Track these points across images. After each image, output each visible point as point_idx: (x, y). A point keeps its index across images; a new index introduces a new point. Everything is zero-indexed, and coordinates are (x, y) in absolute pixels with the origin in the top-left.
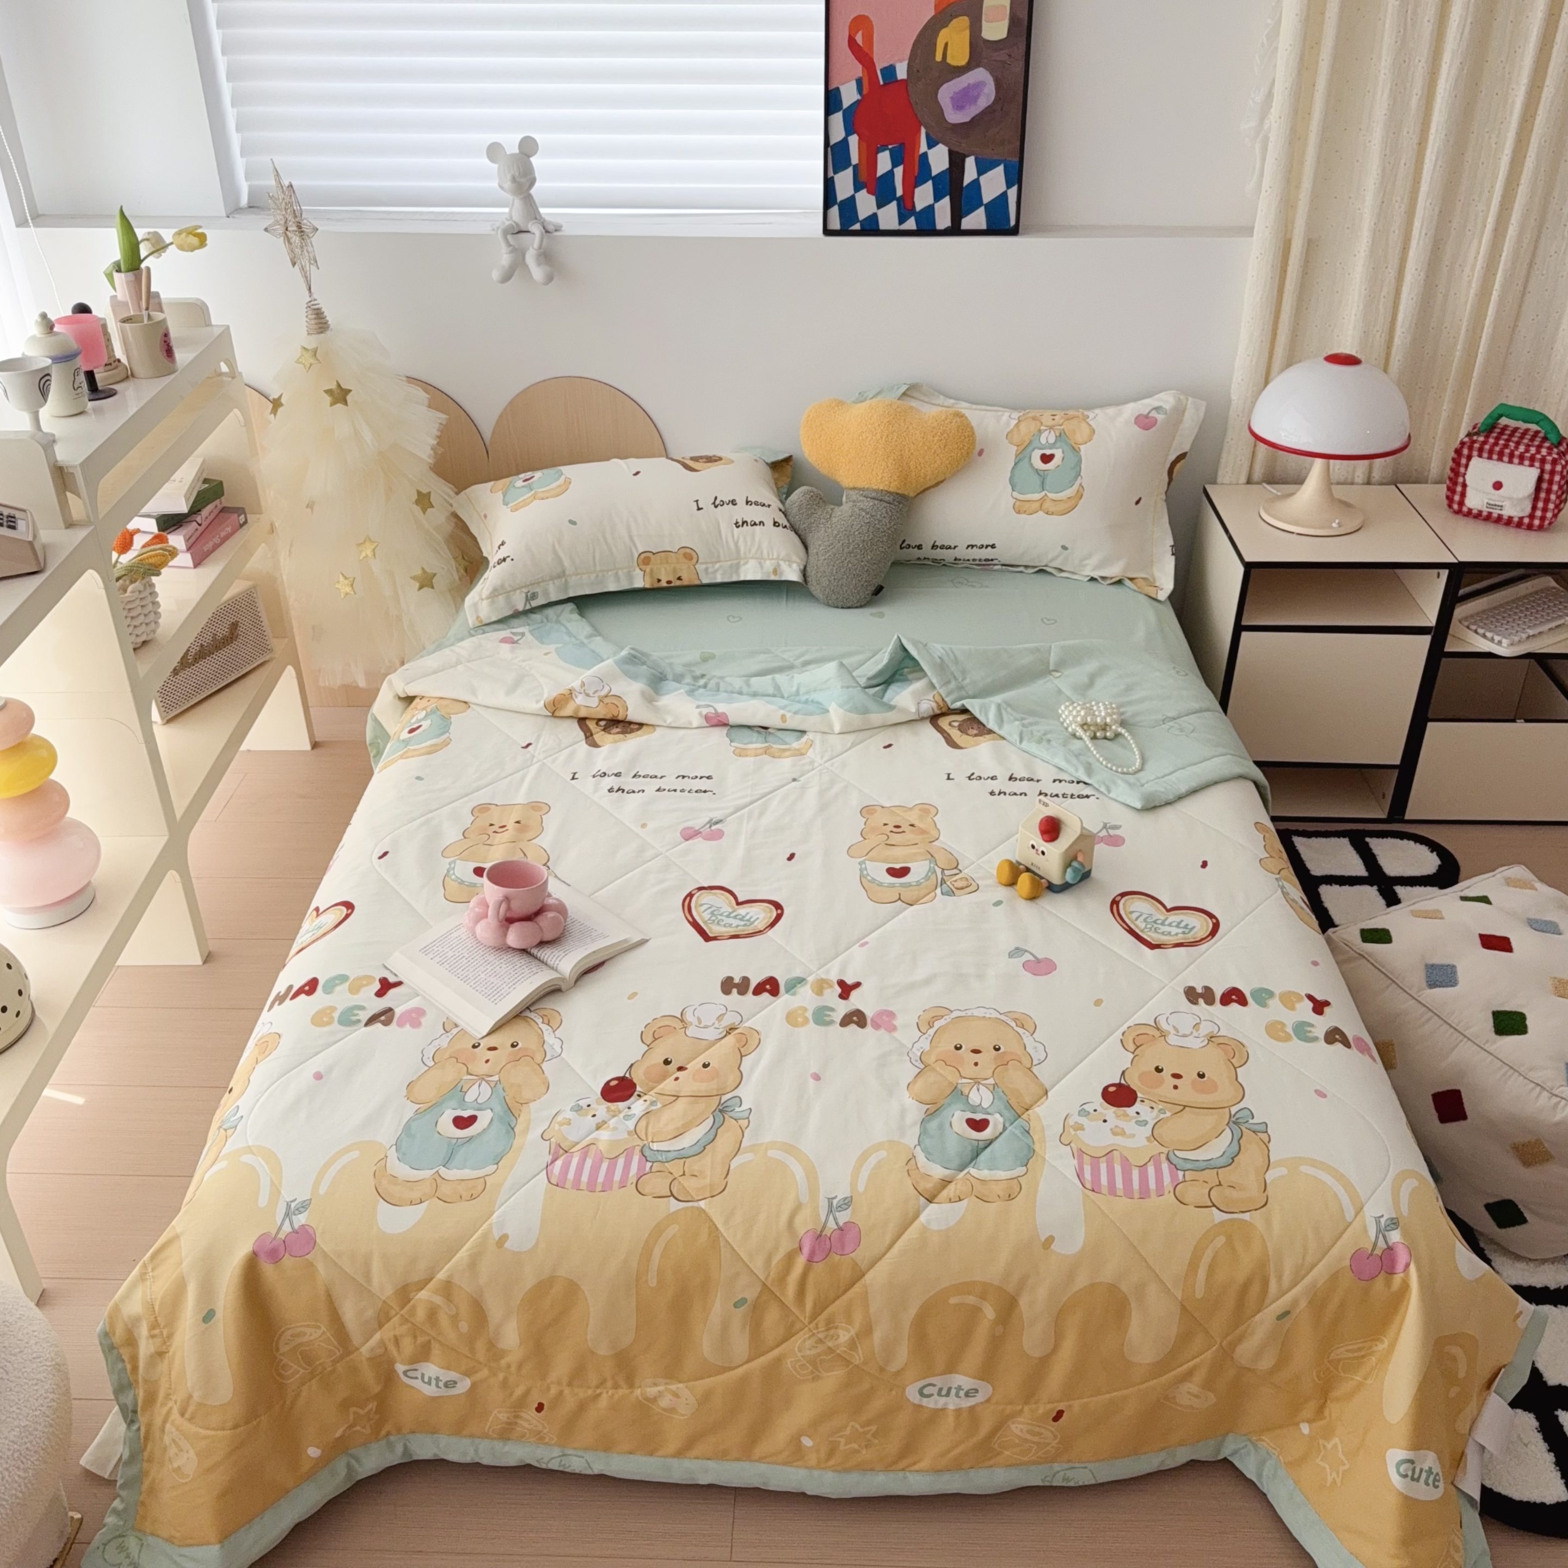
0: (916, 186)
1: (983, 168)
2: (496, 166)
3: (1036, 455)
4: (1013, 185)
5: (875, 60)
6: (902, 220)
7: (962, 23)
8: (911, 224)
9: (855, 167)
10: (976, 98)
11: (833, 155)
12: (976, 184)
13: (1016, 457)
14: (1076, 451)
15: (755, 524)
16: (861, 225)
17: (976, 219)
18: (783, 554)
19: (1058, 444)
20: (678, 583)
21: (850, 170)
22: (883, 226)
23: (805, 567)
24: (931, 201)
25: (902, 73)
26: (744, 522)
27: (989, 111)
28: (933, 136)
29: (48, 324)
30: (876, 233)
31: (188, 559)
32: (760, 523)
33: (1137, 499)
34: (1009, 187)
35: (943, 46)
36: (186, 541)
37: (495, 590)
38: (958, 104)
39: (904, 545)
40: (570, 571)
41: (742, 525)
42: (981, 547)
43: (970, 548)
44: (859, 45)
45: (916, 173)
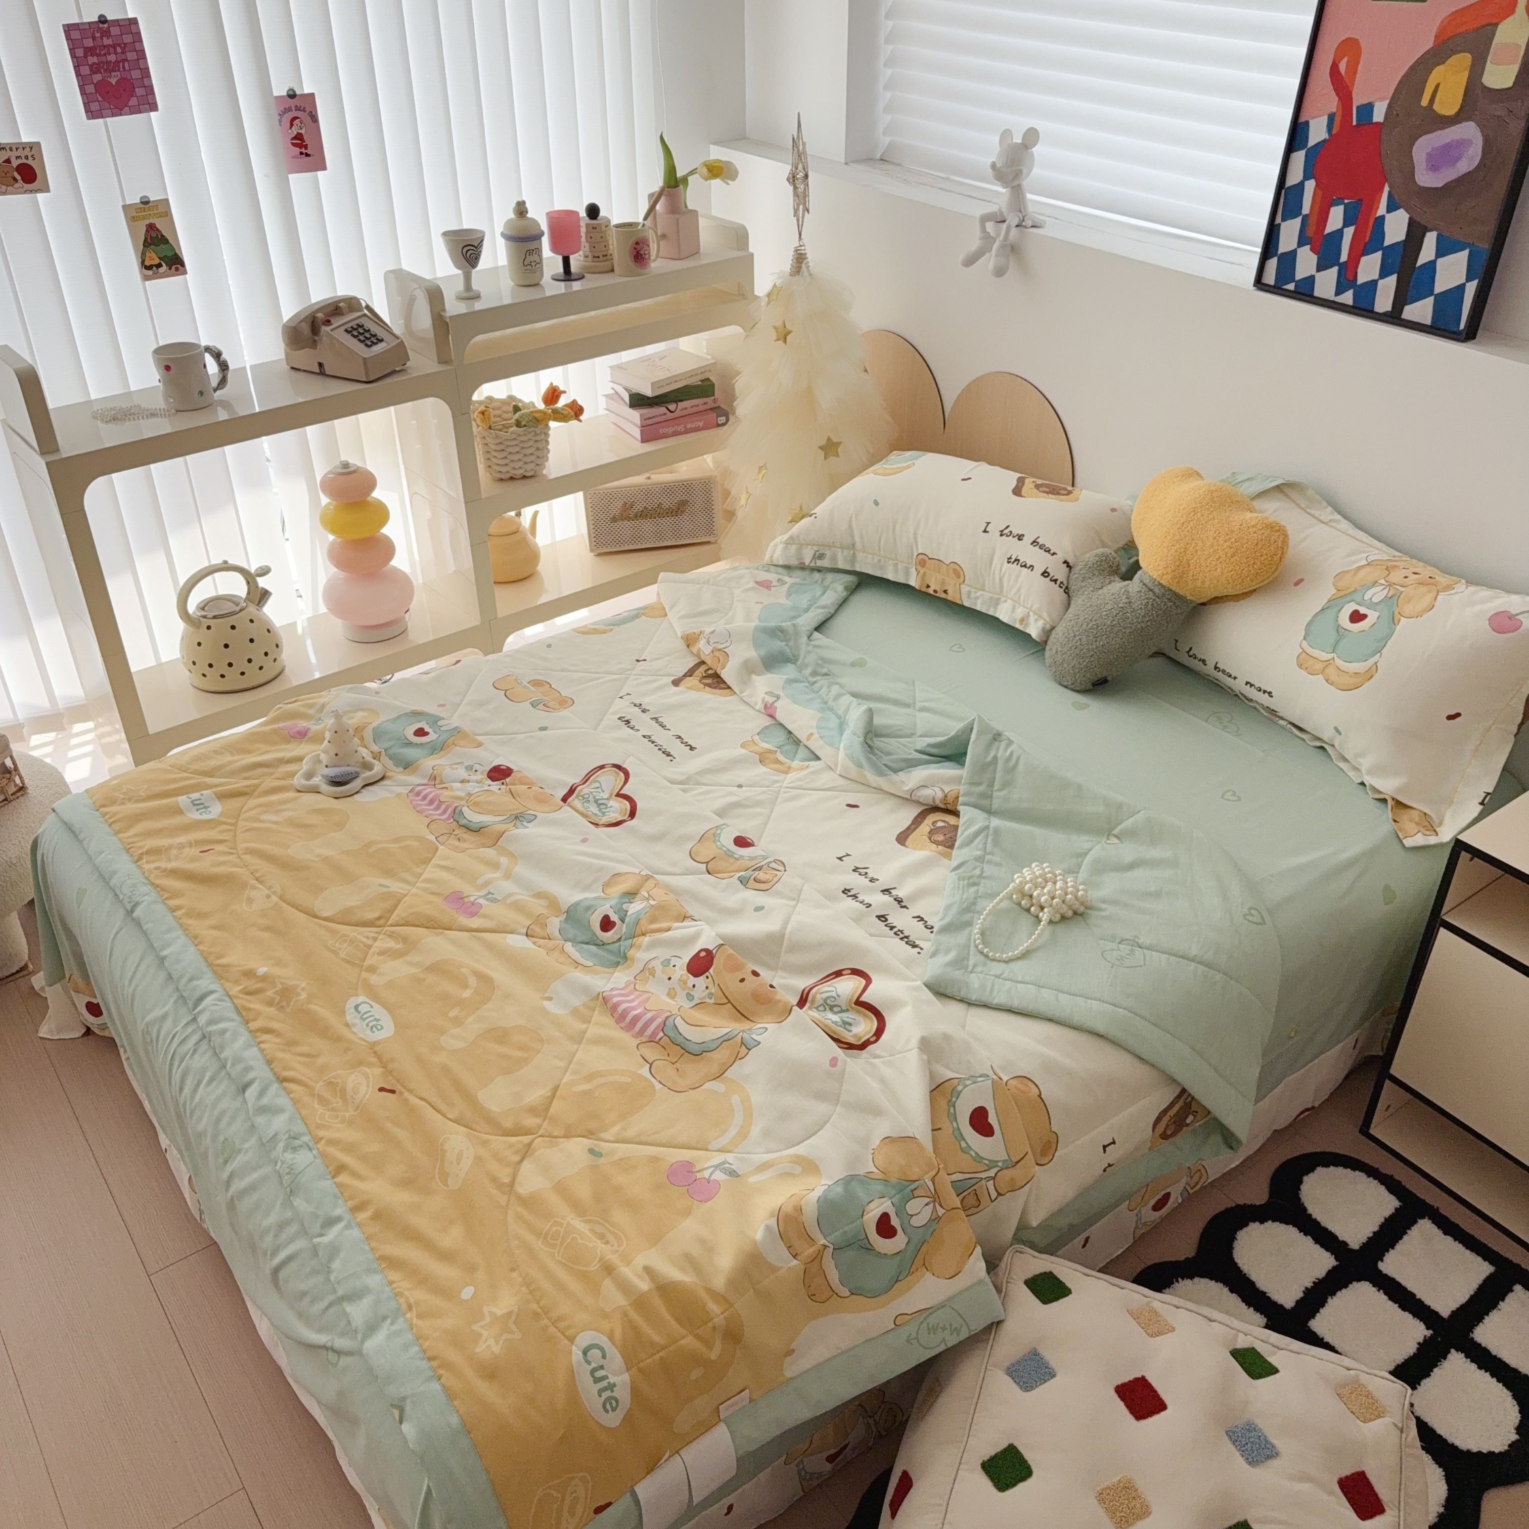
0: (1363, 255)
4: (1476, 277)
5: (1354, 94)
6: (1339, 291)
7: (1464, 60)
8: (1347, 298)
9: (1305, 219)
10: (1458, 159)
11: (1284, 200)
12: (1431, 266)
13: (1329, 601)
14: (1394, 621)
15: (1025, 566)
16: (1296, 286)
17: (1422, 310)
18: (1035, 607)
20: (943, 595)
21: (1299, 220)
22: (1317, 293)
23: (1053, 628)
24: (1376, 277)
25: (1379, 115)
26: (1017, 560)
27: (1468, 177)
28: (1396, 197)
29: (521, 210)
30: (1308, 299)
31: (637, 433)
32: (1031, 566)
33: (1453, 713)
34: (1469, 279)
35: (1433, 87)
36: (643, 418)
37: (791, 538)
38: (1435, 163)
39: (1191, 653)
40: (859, 546)
41: (1014, 562)
42: (1259, 689)
43: (1249, 685)
44: (1341, 74)
45: (1367, 239)
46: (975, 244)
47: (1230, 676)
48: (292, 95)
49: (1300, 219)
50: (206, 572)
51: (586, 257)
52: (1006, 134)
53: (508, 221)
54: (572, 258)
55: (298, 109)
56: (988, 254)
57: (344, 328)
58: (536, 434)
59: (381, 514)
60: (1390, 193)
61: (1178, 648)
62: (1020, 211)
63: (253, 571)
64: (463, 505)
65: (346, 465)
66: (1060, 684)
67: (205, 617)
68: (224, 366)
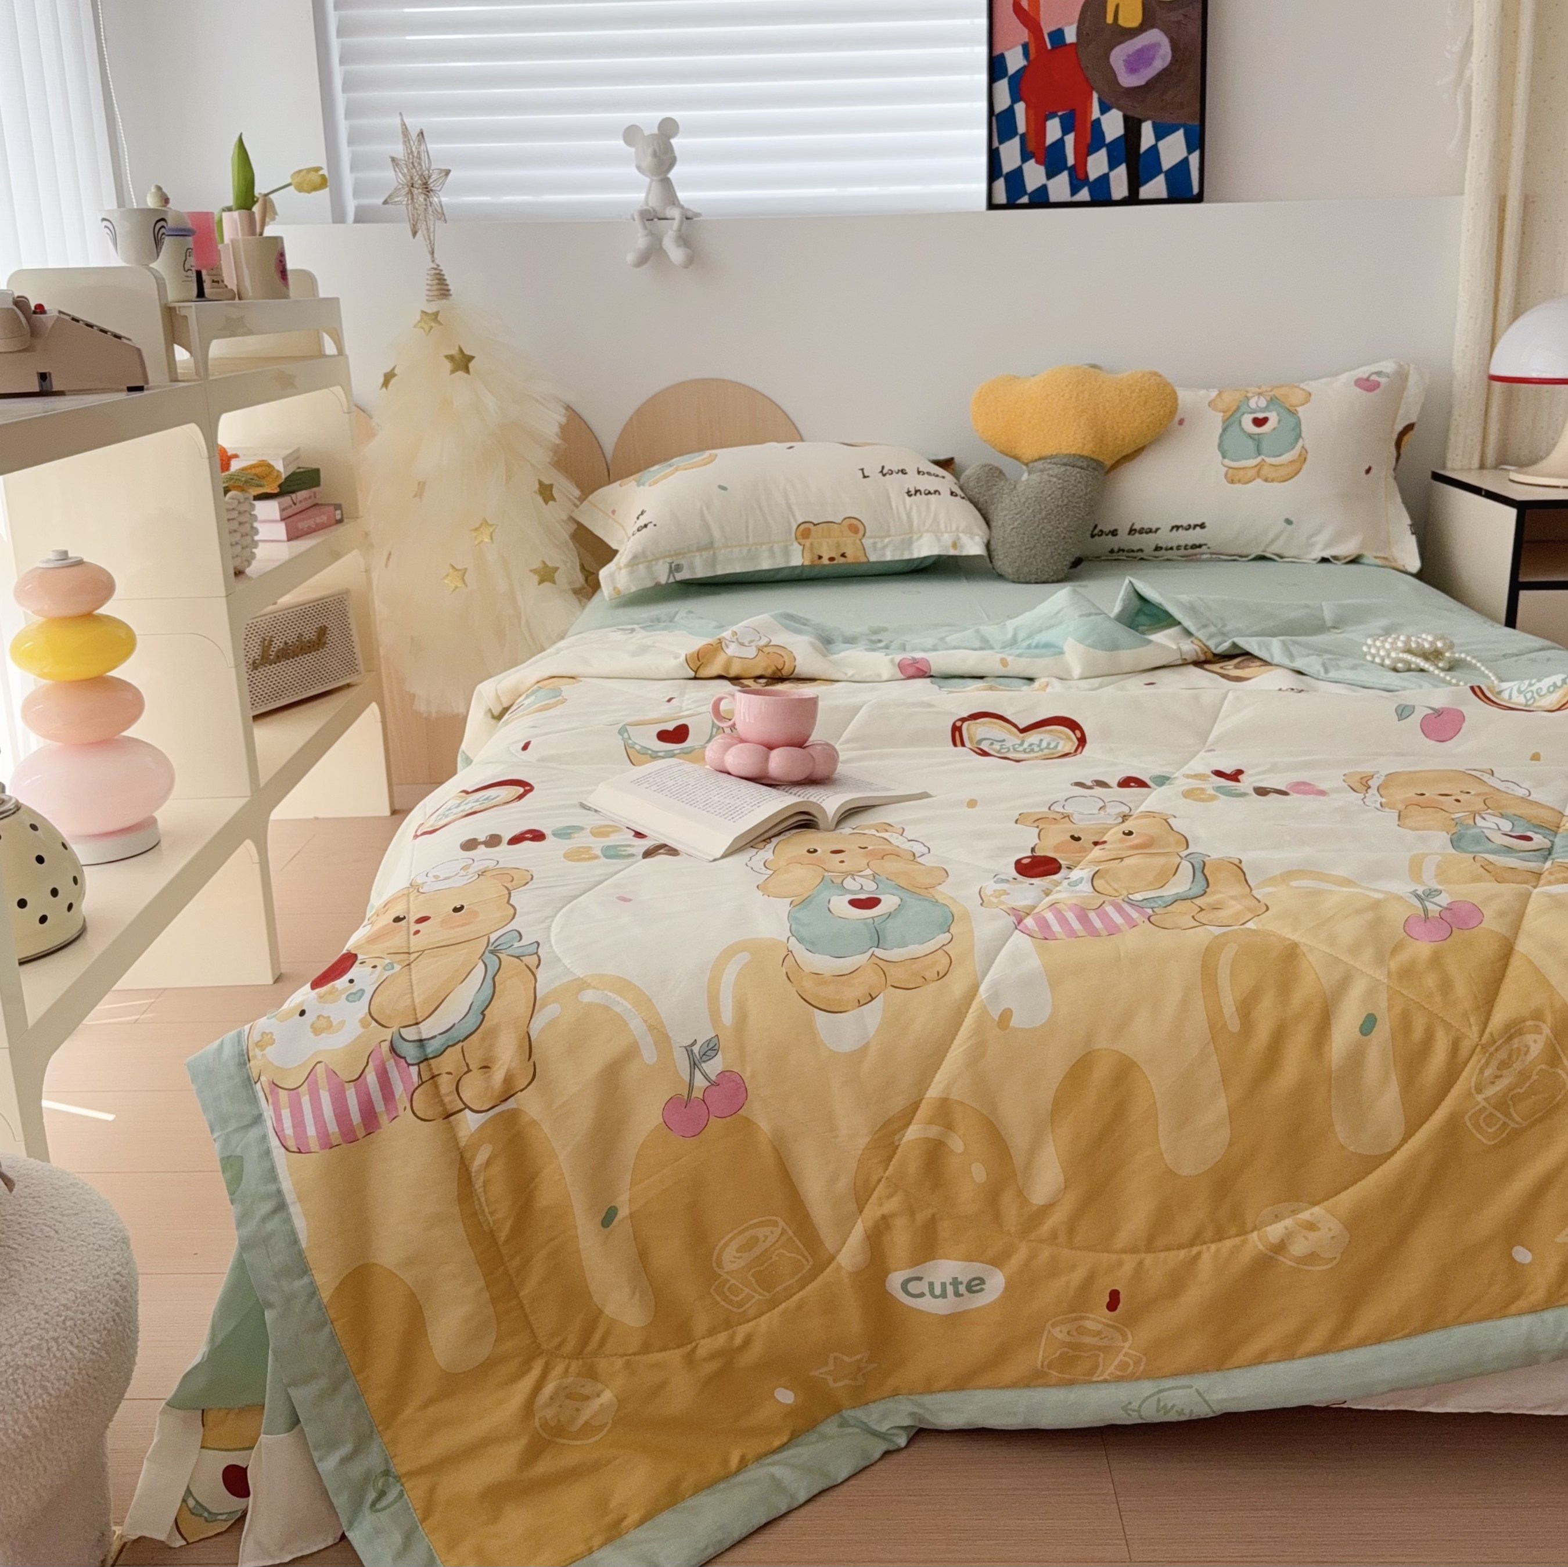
0: (1089, 153)
2: (633, 150)
3: (1247, 421)
4: (1194, 150)
5: (1042, 24)
6: (1074, 191)
8: (1084, 195)
9: (1023, 137)
10: (1151, 60)
12: (1154, 150)
13: (1224, 422)
14: (1292, 412)
15: (929, 493)
17: (1156, 187)
18: (962, 528)
19: (1272, 407)
20: (842, 560)
23: (989, 542)
24: (1106, 170)
25: (1071, 36)
26: (917, 491)
27: (1165, 72)
30: (1045, 205)
31: (280, 531)
32: (935, 492)
33: (1367, 468)
34: (1190, 152)
35: (1113, 8)
36: (282, 511)
37: (635, 557)
38: (1132, 67)
39: (1096, 532)
40: (719, 542)
41: (915, 494)
42: (1189, 527)
43: (1175, 530)
45: (1089, 140)
64: (222, 604)
65: (64, 555)
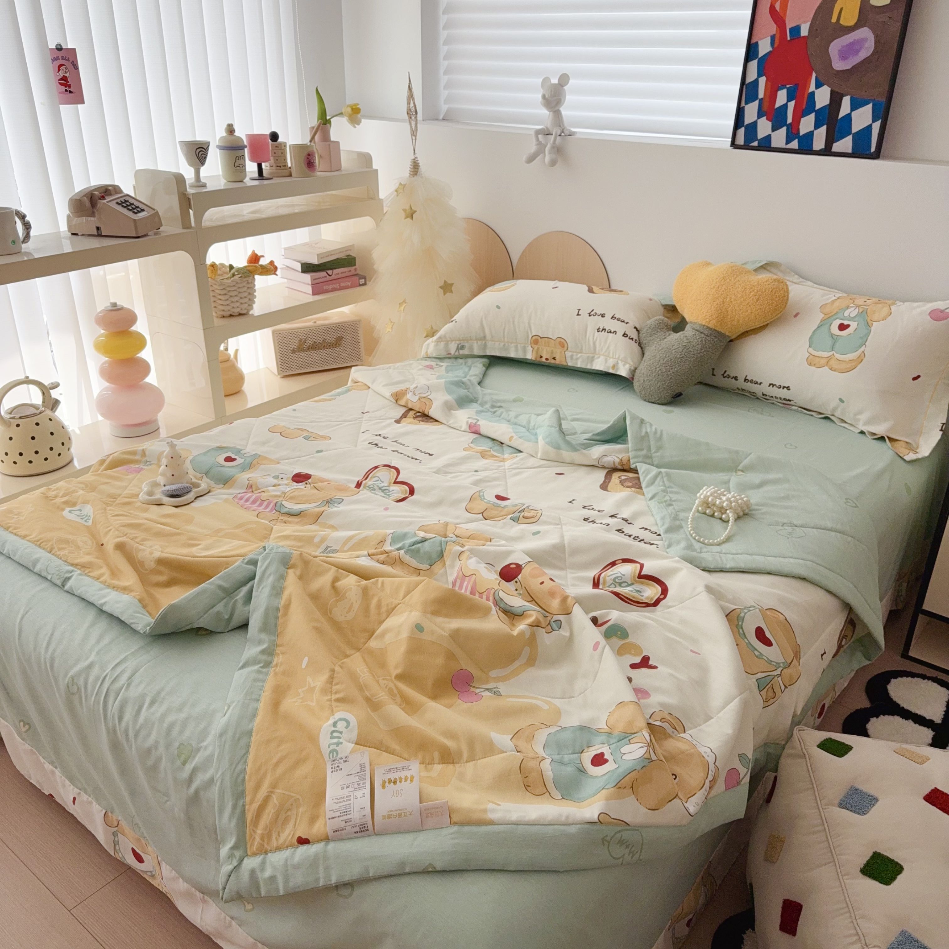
0: (803, 116)
1: (855, 106)
3: (836, 324)
4: (878, 120)
5: (787, 22)
6: (788, 141)
8: (794, 144)
9: (761, 101)
10: (859, 50)
11: (746, 91)
12: (849, 117)
13: (821, 321)
14: (868, 326)
15: (610, 332)
16: (758, 143)
17: (845, 144)
18: (621, 356)
20: (553, 361)
22: (774, 144)
23: (636, 369)
24: (812, 129)
25: (804, 31)
26: (604, 329)
27: (867, 60)
28: (821, 79)
29: (231, 130)
30: (767, 149)
31: (309, 289)
32: (614, 332)
33: (915, 376)
34: (874, 121)
35: (838, 11)
36: (313, 279)
37: (440, 338)
38: (844, 55)
39: (725, 375)
40: (488, 337)
41: (602, 331)
42: (780, 387)
43: (771, 386)
44: (777, 11)
45: (804, 107)
46: (533, 148)
47: (757, 383)
48: (59, 48)
49: (757, 102)
50: (12, 384)
51: (271, 166)
52: (546, 80)
53: (221, 137)
54: (264, 165)
55: (63, 58)
56: (541, 155)
57: (116, 201)
58: (248, 283)
59: (140, 342)
60: (816, 77)
61: (715, 373)
62: (560, 126)
63: (46, 384)
64: (202, 332)
65: (114, 305)
66: (649, 402)
67: (13, 418)
68: (27, 226)
